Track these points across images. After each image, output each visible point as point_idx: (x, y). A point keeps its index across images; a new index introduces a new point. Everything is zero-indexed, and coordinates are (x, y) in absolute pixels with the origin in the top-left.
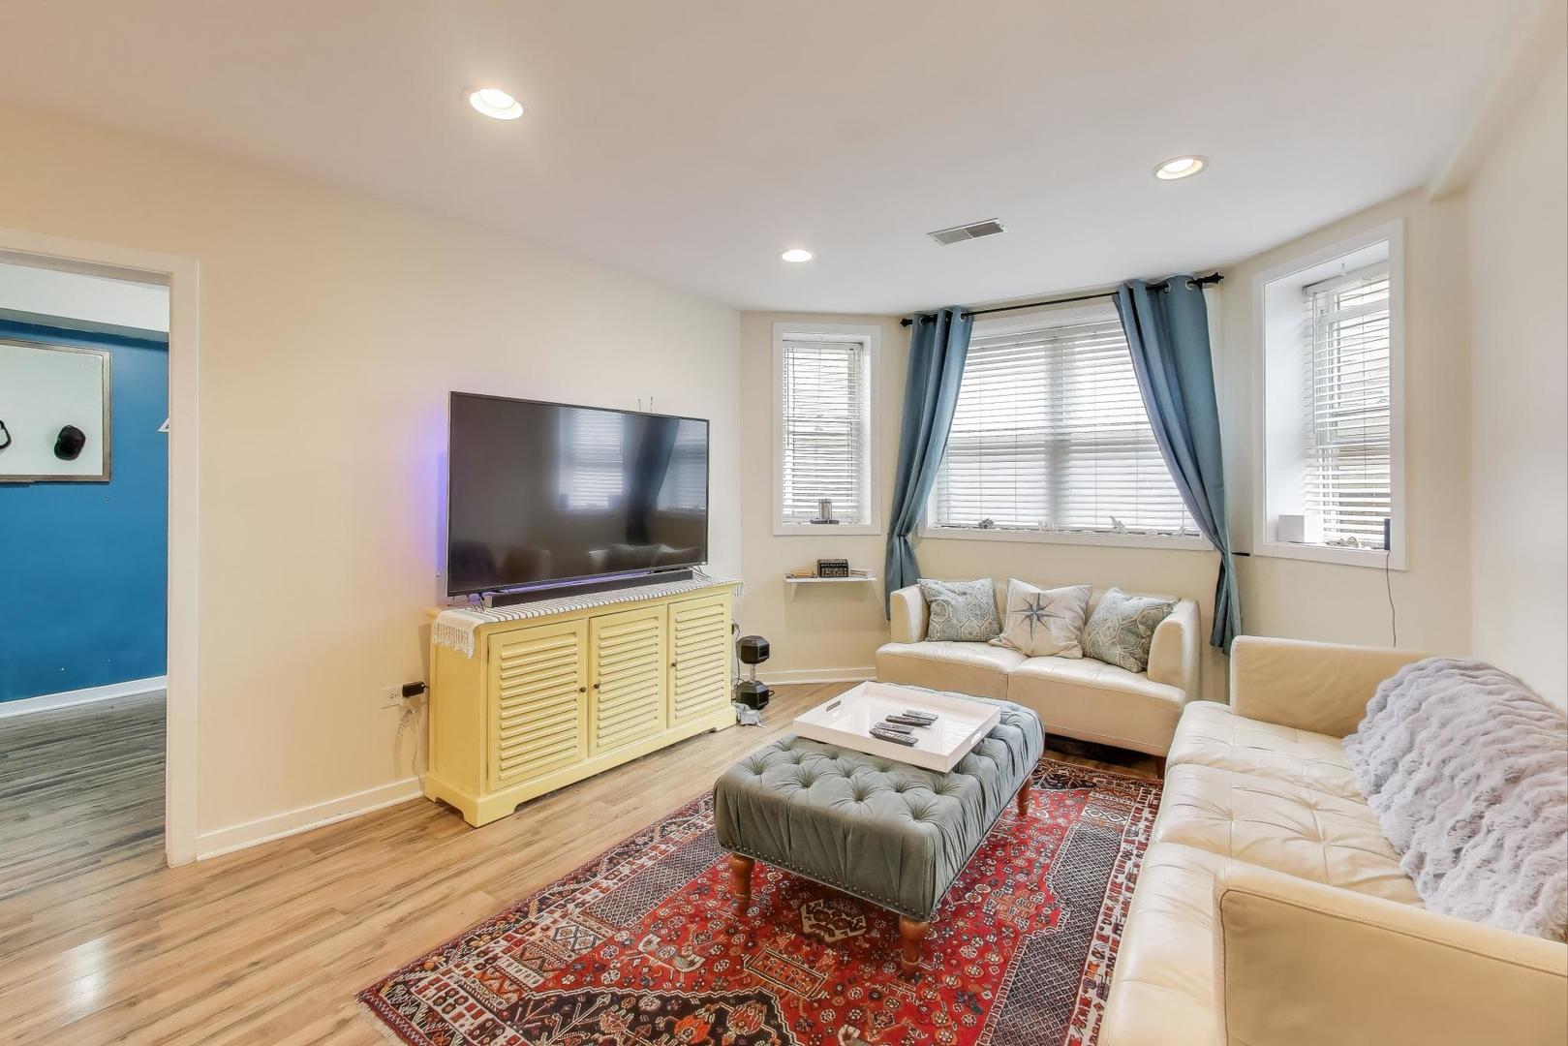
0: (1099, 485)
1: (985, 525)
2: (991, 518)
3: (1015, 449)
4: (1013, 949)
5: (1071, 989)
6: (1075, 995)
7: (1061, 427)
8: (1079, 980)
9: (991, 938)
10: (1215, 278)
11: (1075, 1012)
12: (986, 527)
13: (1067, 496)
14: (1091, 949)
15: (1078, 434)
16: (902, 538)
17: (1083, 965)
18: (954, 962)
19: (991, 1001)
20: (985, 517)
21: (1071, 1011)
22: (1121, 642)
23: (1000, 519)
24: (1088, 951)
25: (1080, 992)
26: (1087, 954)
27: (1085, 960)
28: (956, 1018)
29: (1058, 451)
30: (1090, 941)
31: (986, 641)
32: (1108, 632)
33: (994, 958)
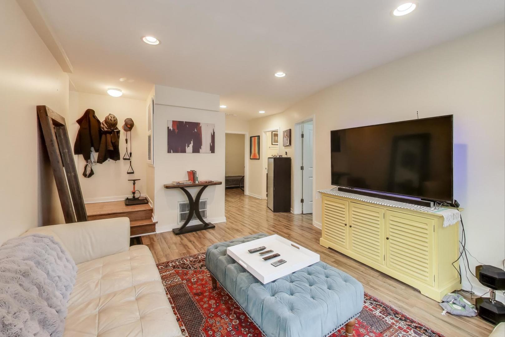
4: (205, 312)
5: (181, 314)
6: (179, 313)
8: (182, 318)
9: (212, 310)
11: (176, 310)
14: (186, 331)
17: (184, 323)
18: (212, 298)
19: (195, 297)
21: (177, 309)
24: (186, 329)
25: (178, 315)
26: (186, 328)
27: (185, 325)
28: (197, 290)
30: (189, 333)
33: (205, 306)
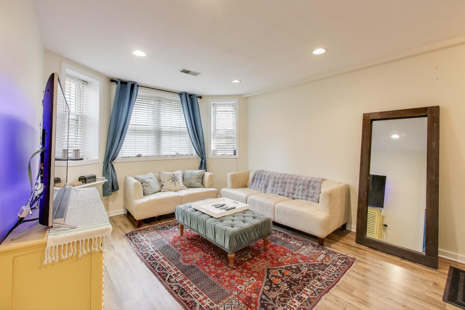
0: (171, 143)
1: (139, 156)
2: (141, 153)
3: (147, 132)
7: (160, 126)
10: (201, 97)
12: (139, 157)
13: (162, 146)
15: (164, 129)
16: (111, 163)
20: (139, 154)
22: (198, 181)
23: (144, 154)
29: (158, 133)
31: (160, 191)
32: (194, 180)
